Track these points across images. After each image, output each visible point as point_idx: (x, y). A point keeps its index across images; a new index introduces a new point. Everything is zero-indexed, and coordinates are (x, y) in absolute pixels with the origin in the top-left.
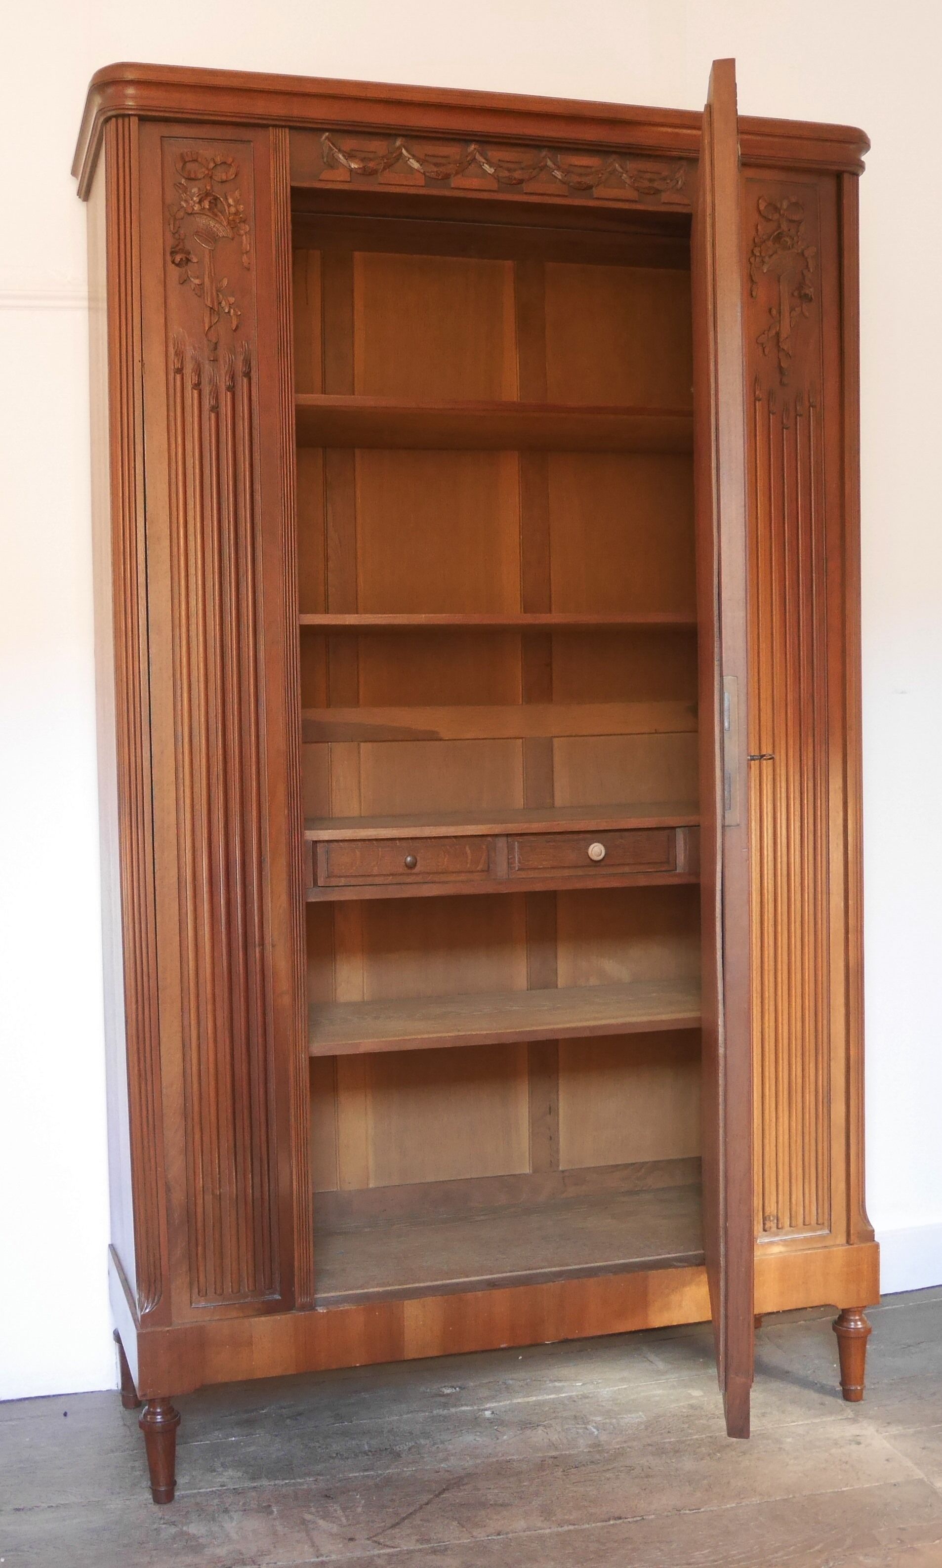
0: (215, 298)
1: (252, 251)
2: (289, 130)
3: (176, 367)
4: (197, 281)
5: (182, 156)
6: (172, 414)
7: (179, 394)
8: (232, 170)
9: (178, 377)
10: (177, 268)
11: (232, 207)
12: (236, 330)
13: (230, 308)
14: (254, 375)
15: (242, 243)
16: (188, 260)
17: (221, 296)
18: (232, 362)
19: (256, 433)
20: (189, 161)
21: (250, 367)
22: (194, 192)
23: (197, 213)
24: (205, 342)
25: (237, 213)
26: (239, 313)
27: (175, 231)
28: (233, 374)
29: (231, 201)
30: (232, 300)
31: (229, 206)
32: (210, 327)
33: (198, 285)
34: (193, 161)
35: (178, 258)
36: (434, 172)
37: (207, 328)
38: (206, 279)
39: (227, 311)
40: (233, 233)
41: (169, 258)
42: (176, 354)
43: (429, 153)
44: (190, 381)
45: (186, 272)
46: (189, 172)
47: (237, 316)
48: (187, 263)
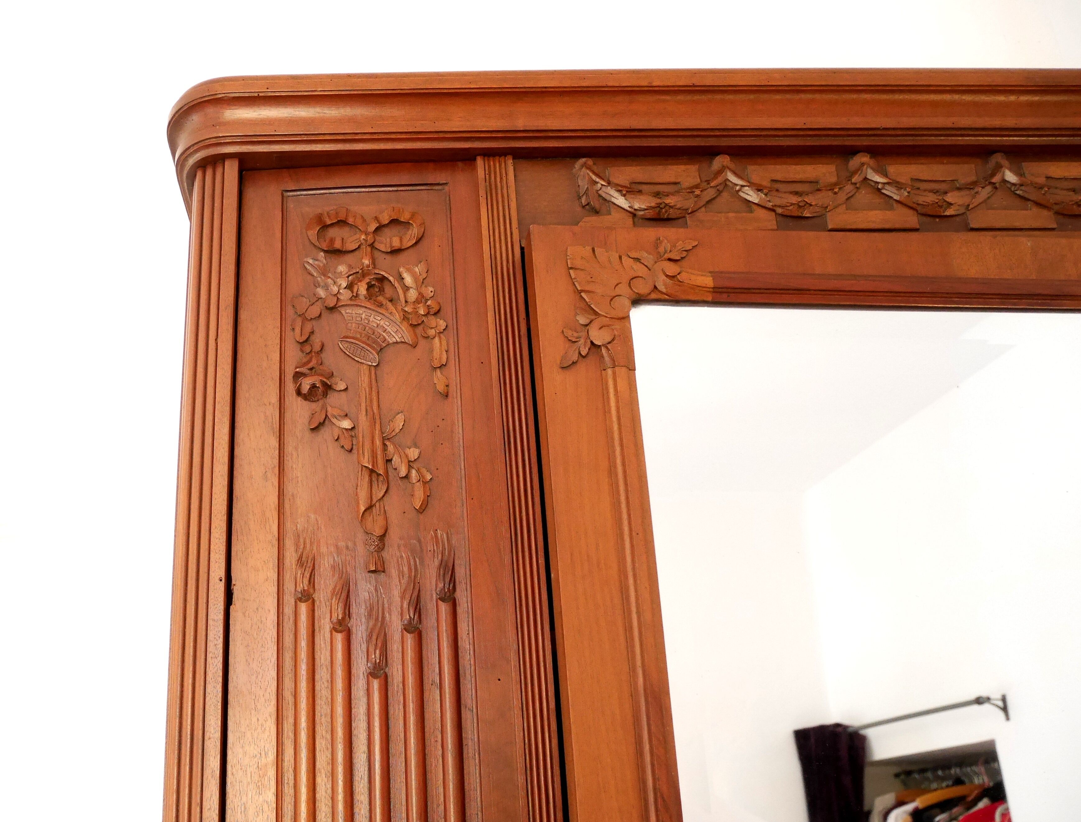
0: (379, 452)
1: (452, 362)
2: (513, 159)
3: (299, 589)
4: (346, 424)
5: (319, 219)
6: (288, 684)
7: (303, 644)
8: (414, 231)
9: (303, 608)
10: (305, 403)
11: (411, 290)
12: (422, 510)
13: (410, 467)
14: (462, 596)
15: (431, 350)
16: (328, 388)
17: (391, 448)
18: (416, 570)
19: (468, 717)
20: (332, 225)
21: (453, 580)
22: (341, 272)
23: (346, 305)
24: (360, 536)
25: (421, 299)
26: (429, 477)
27: (304, 338)
28: (418, 596)
29: (408, 280)
30: (413, 453)
31: (406, 289)
32: (369, 508)
33: (346, 429)
34: (339, 222)
35: (306, 386)
36: (792, 204)
37: (362, 509)
38: (363, 418)
39: (403, 473)
40: (416, 335)
41: (290, 387)
42: (300, 562)
43: (779, 177)
44: (328, 616)
45: (324, 407)
46: (332, 241)
47: (425, 483)
48: (325, 394)
